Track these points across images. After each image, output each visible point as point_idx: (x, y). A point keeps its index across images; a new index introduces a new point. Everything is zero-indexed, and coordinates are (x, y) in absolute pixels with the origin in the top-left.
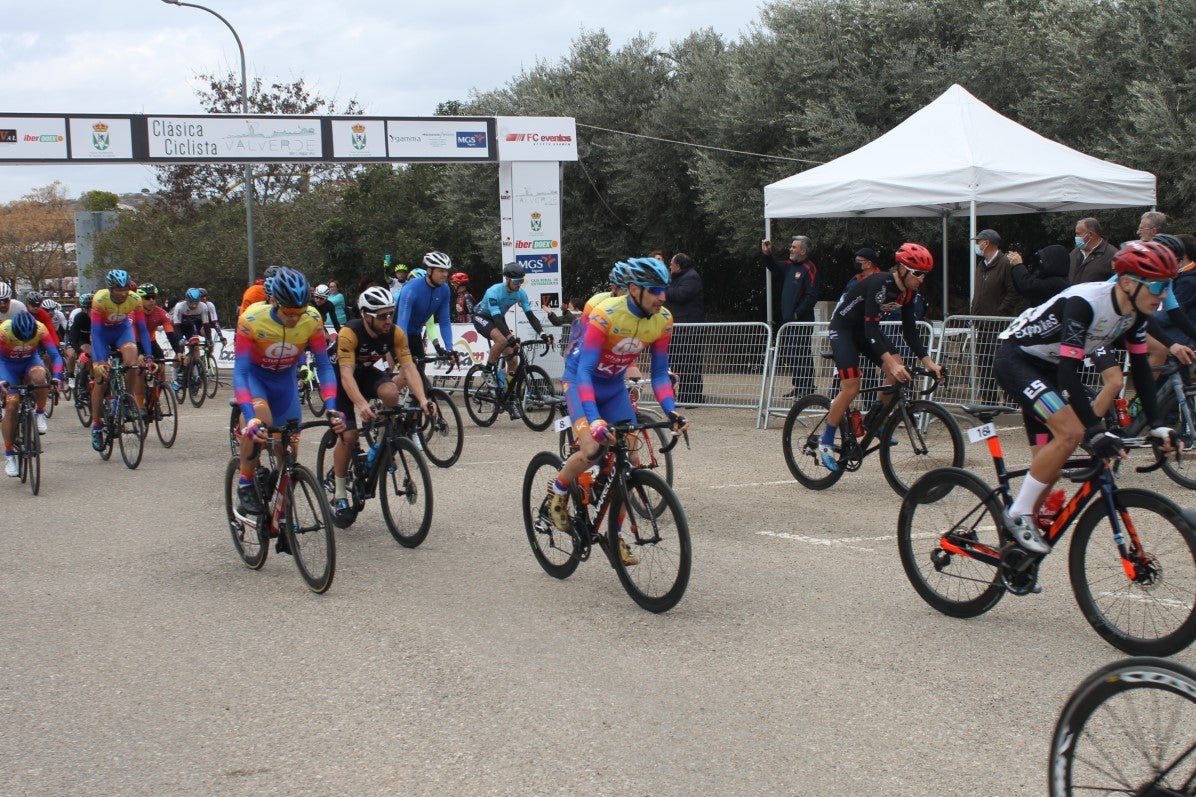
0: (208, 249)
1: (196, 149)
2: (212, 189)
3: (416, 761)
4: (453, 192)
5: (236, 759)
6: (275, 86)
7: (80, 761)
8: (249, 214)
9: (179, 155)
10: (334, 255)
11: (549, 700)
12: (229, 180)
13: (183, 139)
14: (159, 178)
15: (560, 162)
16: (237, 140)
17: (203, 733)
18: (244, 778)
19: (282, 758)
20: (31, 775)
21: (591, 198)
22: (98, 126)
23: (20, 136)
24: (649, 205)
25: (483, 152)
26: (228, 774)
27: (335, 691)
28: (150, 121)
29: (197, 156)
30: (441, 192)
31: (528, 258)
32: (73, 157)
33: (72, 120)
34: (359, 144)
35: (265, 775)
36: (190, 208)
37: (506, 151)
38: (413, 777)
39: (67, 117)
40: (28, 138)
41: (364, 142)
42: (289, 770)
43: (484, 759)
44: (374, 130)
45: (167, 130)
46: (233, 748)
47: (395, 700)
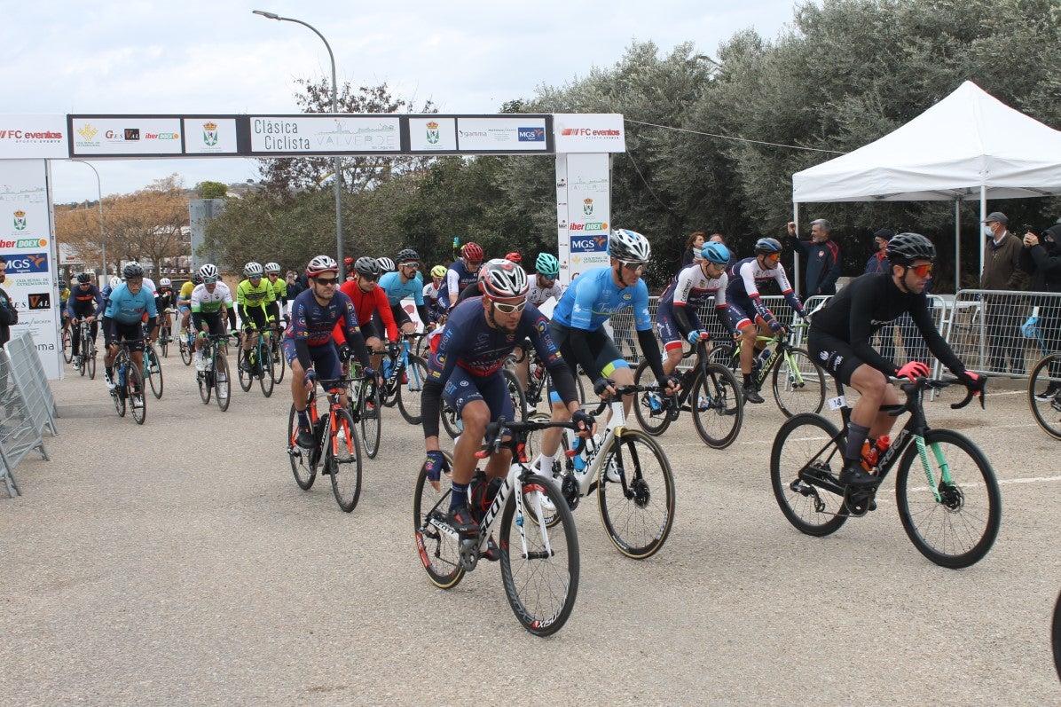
0: (303, 231)
1: (292, 145)
2: (307, 179)
3: (475, 683)
4: (516, 181)
5: (318, 677)
6: (362, 89)
7: (184, 675)
8: (338, 200)
9: (277, 150)
10: (411, 236)
11: (593, 631)
12: (322, 171)
13: (280, 136)
14: (261, 169)
15: (610, 154)
16: (326, 137)
17: (290, 654)
18: (324, 694)
19: (357, 677)
20: (143, 686)
21: (637, 184)
22: (208, 125)
23: (142, 134)
24: (689, 191)
25: (542, 145)
26: (310, 690)
27: (406, 619)
28: (253, 120)
29: (292, 150)
30: (505, 182)
31: (581, 238)
32: (187, 152)
33: (186, 120)
34: (433, 139)
35: (342, 691)
36: (286, 195)
37: (562, 144)
38: (472, 697)
39: (182, 117)
40: (149, 136)
41: (437, 137)
42: (363, 687)
43: (534, 682)
44: (446, 126)
45: (267, 128)
46: (315, 667)
47: (458, 627)
